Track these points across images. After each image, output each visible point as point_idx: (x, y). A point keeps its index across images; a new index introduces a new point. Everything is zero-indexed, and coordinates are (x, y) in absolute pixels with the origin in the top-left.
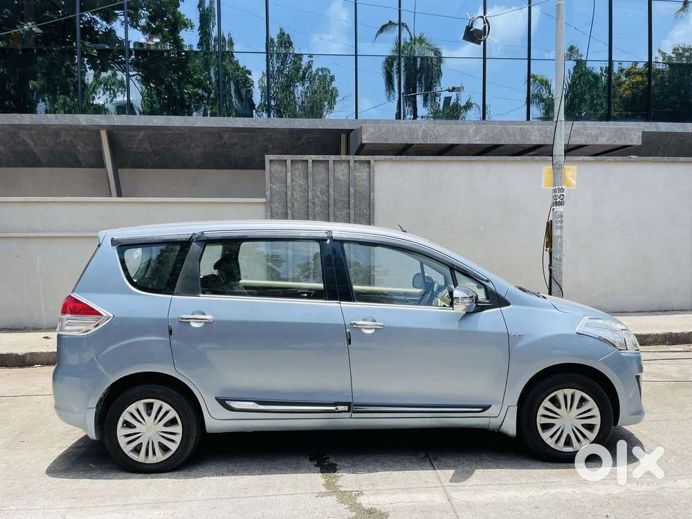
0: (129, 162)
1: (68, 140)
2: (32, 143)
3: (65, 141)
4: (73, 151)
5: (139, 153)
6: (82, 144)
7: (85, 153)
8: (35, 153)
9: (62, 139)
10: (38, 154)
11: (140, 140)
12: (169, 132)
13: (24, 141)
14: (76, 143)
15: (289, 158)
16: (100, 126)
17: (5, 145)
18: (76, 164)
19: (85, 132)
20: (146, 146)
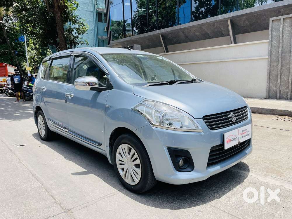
0: (241, 31)
1: (218, 26)
2: (207, 30)
3: (217, 27)
4: (220, 31)
5: (244, 26)
6: (223, 27)
7: (224, 31)
8: (208, 34)
9: (216, 26)
10: (209, 34)
11: (244, 21)
12: (255, 15)
13: (204, 30)
14: (220, 27)
15: (281, 18)
16: (227, 18)
17: (199, 32)
18: (222, 35)
19: (223, 22)
20: (247, 23)
